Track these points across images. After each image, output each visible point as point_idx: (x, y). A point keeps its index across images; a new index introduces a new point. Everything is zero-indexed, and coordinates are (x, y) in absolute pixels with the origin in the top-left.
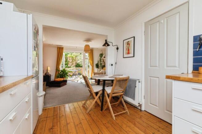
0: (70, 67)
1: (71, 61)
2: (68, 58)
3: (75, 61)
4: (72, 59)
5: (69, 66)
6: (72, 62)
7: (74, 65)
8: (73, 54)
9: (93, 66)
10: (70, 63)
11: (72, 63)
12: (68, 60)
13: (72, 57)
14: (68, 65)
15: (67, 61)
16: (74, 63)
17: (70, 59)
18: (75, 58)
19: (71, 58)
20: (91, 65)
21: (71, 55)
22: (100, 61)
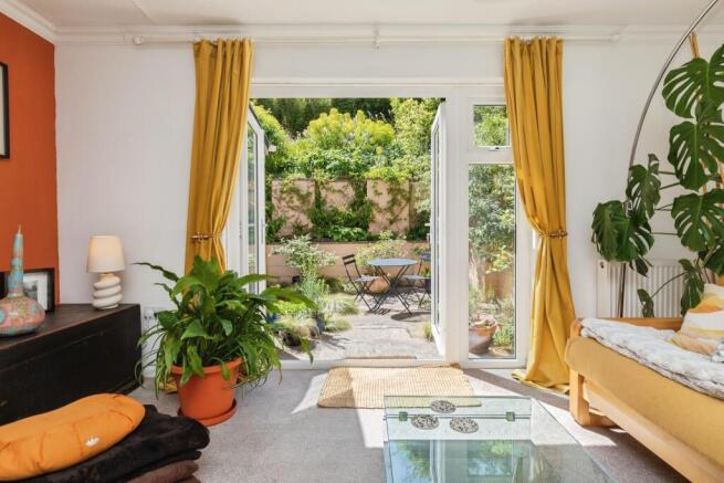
0: (377, 238)
1: (383, 201)
2: (370, 184)
3: (409, 200)
4: (390, 191)
5: (373, 230)
6: (390, 209)
7: (404, 224)
8: (398, 160)
10: (379, 217)
11: (389, 216)
12: (370, 195)
13: (393, 180)
14: (365, 228)
16: (405, 213)
17: (378, 193)
18: (406, 187)
19: (383, 187)
20: (541, 226)
21: (385, 170)
22: (673, 158)
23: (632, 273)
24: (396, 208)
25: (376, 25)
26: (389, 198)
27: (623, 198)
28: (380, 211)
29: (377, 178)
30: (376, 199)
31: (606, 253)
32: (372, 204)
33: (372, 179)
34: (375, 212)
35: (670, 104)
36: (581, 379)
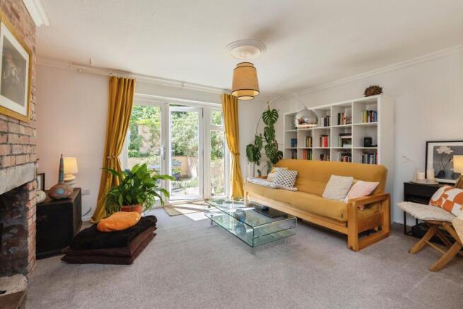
0: (147, 155)
1: (148, 136)
2: (140, 127)
4: (151, 131)
5: (142, 151)
6: (151, 140)
8: (153, 115)
9: (237, 154)
10: (145, 144)
11: (151, 144)
12: (140, 133)
13: (153, 125)
14: (138, 150)
15: (136, 137)
17: (144, 132)
19: (147, 129)
20: (233, 152)
21: (148, 120)
22: (265, 135)
23: (256, 165)
24: (154, 139)
25: (184, 82)
26: (151, 134)
27: (254, 144)
28: (146, 141)
29: (144, 124)
30: (144, 135)
31: (250, 159)
32: (141, 137)
33: (141, 124)
34: (143, 142)
35: (264, 121)
36: (247, 193)
